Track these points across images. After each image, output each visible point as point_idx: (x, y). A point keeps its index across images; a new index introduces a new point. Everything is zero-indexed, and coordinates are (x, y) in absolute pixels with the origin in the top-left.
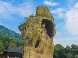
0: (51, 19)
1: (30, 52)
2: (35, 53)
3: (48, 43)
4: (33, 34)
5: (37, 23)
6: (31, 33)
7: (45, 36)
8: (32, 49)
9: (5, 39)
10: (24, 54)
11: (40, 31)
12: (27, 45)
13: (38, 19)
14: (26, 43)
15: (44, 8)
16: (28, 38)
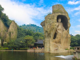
0: (65, 14)
1: (50, 43)
2: (54, 43)
3: (64, 34)
4: (50, 28)
5: (53, 19)
6: (49, 27)
7: (62, 29)
8: (51, 41)
9: (36, 34)
10: (45, 45)
11: (56, 25)
12: (47, 37)
13: (53, 16)
14: (46, 36)
15: (58, 6)
16: (47, 32)
